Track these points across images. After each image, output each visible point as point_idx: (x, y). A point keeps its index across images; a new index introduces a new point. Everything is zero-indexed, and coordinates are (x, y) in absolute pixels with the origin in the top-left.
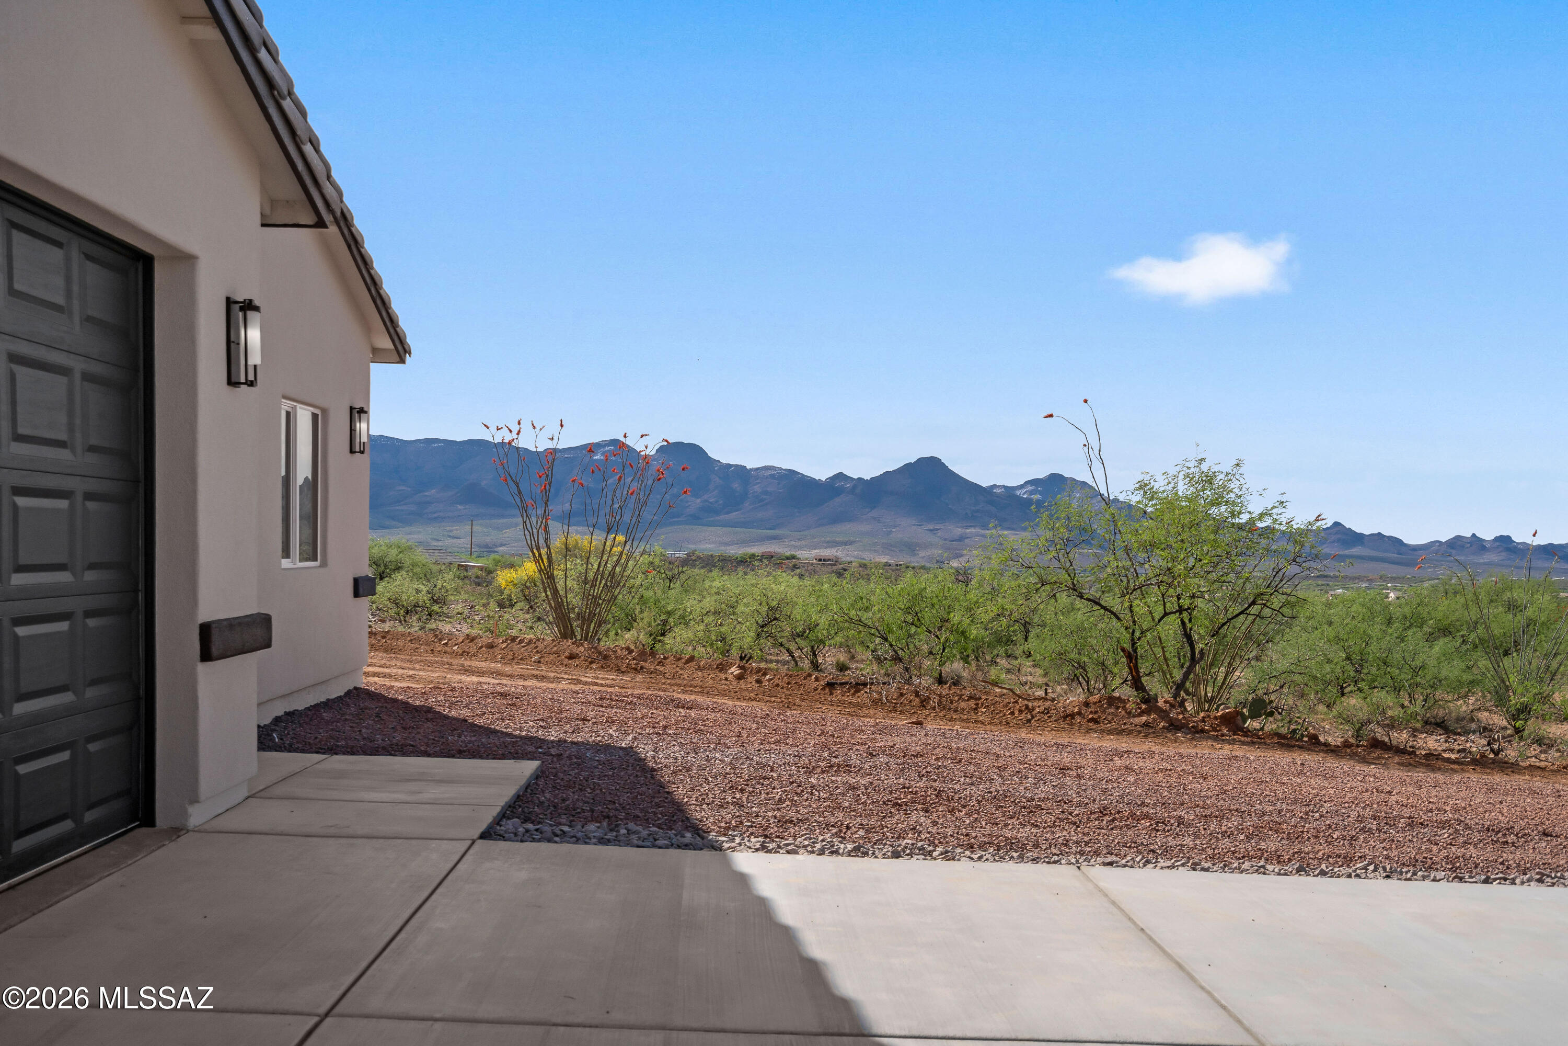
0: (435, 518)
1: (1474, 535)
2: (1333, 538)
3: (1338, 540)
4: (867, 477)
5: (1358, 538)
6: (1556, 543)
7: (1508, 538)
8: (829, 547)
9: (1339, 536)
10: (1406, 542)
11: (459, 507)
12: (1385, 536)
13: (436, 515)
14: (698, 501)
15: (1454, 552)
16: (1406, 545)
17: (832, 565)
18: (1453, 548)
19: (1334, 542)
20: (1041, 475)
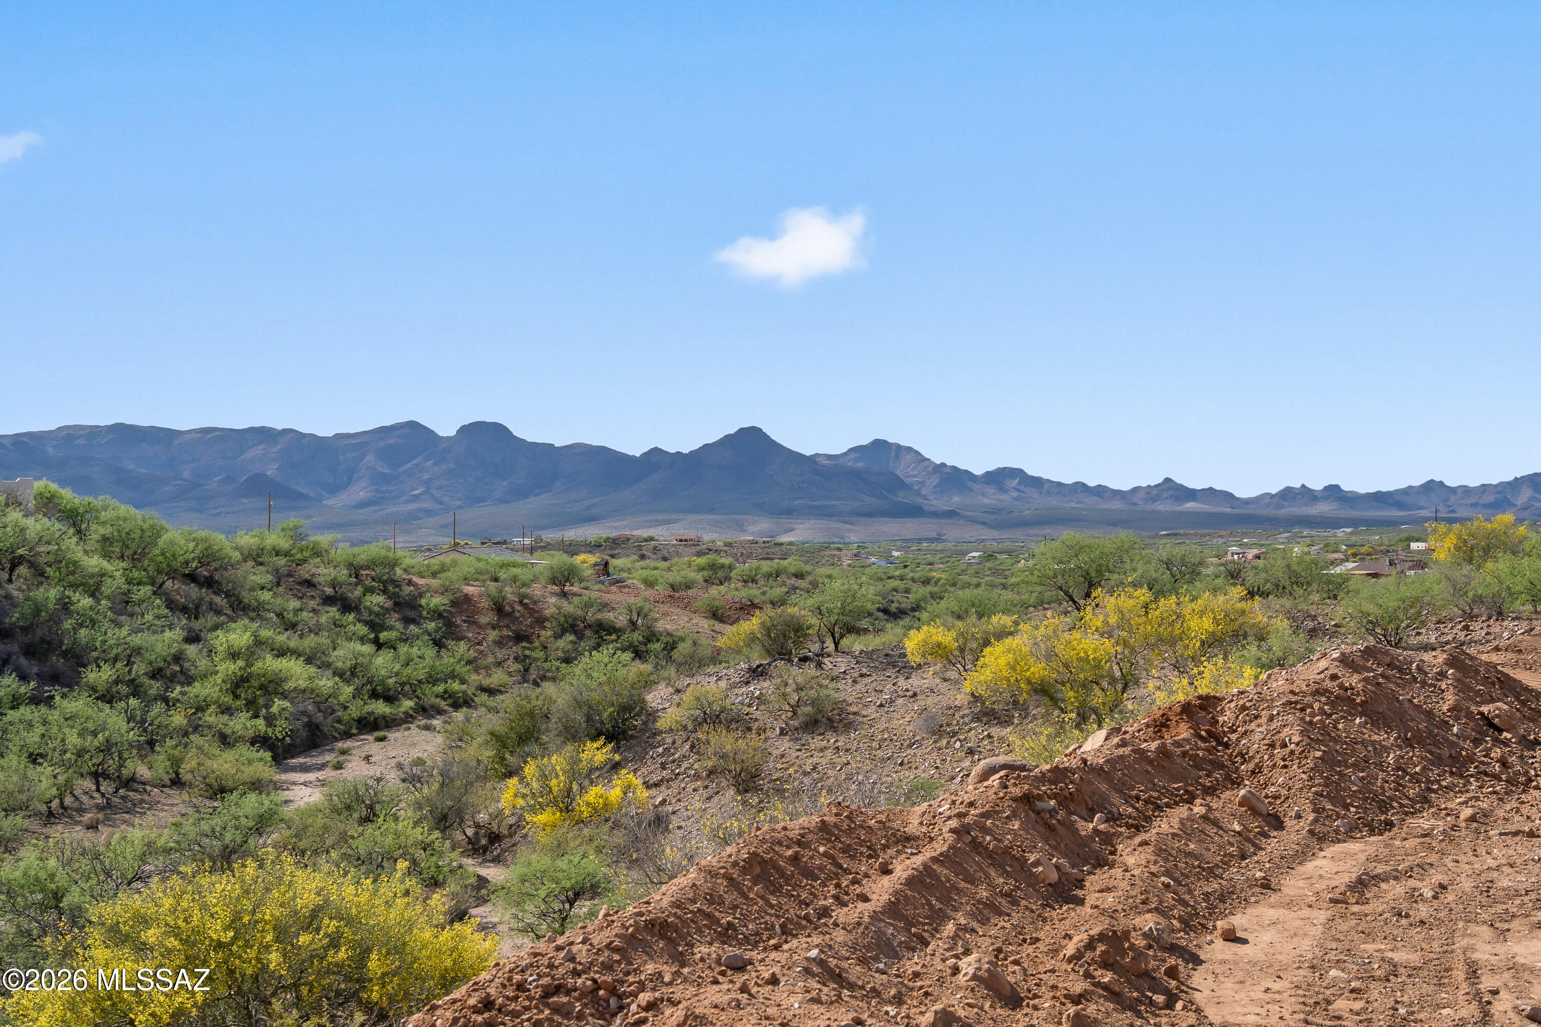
0: (218, 514)
1: (1303, 486)
2: (1166, 495)
3: (1171, 497)
4: (686, 451)
5: (1191, 494)
6: (1384, 490)
7: (1337, 487)
8: (652, 526)
9: (1171, 492)
10: (1237, 495)
11: (245, 501)
12: (1216, 491)
13: (218, 511)
14: (505, 483)
15: (1286, 503)
16: (1238, 499)
17: (694, 545)
18: (1285, 500)
19: (1166, 499)
20: (865, 442)
